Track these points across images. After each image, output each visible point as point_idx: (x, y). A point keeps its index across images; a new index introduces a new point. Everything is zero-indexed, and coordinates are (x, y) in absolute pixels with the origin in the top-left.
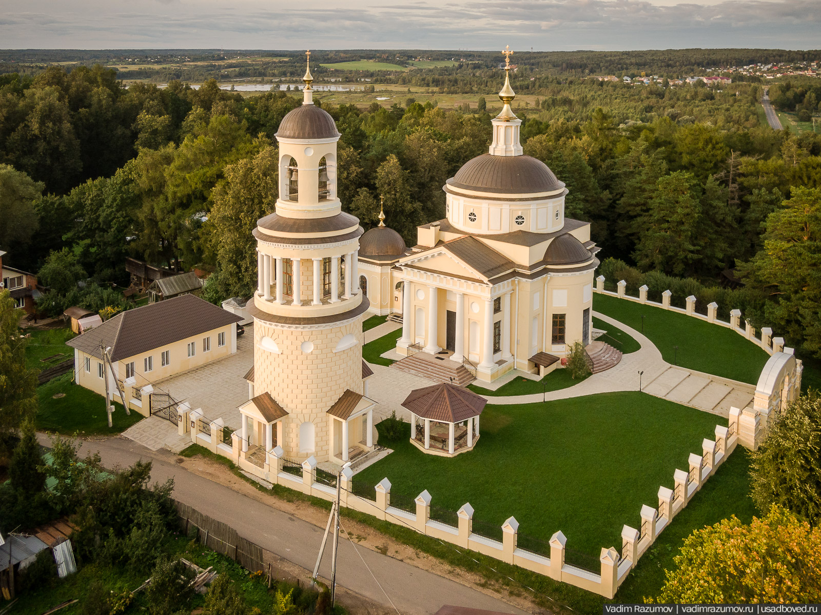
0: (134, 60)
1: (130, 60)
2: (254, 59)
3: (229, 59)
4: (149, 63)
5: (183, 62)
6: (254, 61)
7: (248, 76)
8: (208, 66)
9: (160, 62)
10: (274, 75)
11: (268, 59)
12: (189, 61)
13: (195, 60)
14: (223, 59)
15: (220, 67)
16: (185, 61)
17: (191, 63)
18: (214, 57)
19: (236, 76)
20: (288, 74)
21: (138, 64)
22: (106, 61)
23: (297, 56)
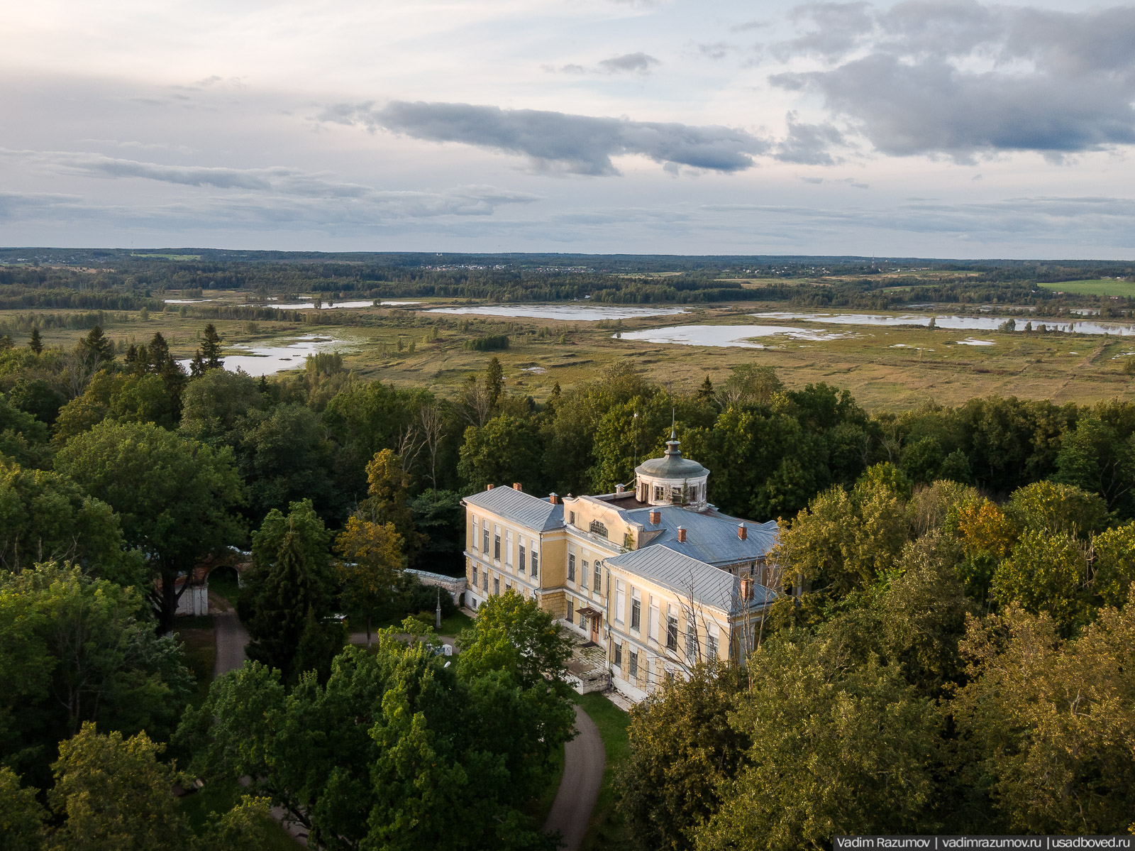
0: (753, 272)
1: (748, 271)
2: (924, 273)
3: (885, 272)
4: (773, 275)
5: (821, 275)
6: (925, 276)
7: (929, 299)
8: (860, 283)
9: (789, 275)
10: (971, 300)
11: (946, 274)
12: (829, 275)
13: (836, 273)
14: (876, 272)
15: (877, 285)
16: (823, 275)
17: (834, 278)
18: (862, 268)
19: (912, 300)
20: (995, 300)
21: (760, 277)
22: (718, 272)
23: (991, 270)
